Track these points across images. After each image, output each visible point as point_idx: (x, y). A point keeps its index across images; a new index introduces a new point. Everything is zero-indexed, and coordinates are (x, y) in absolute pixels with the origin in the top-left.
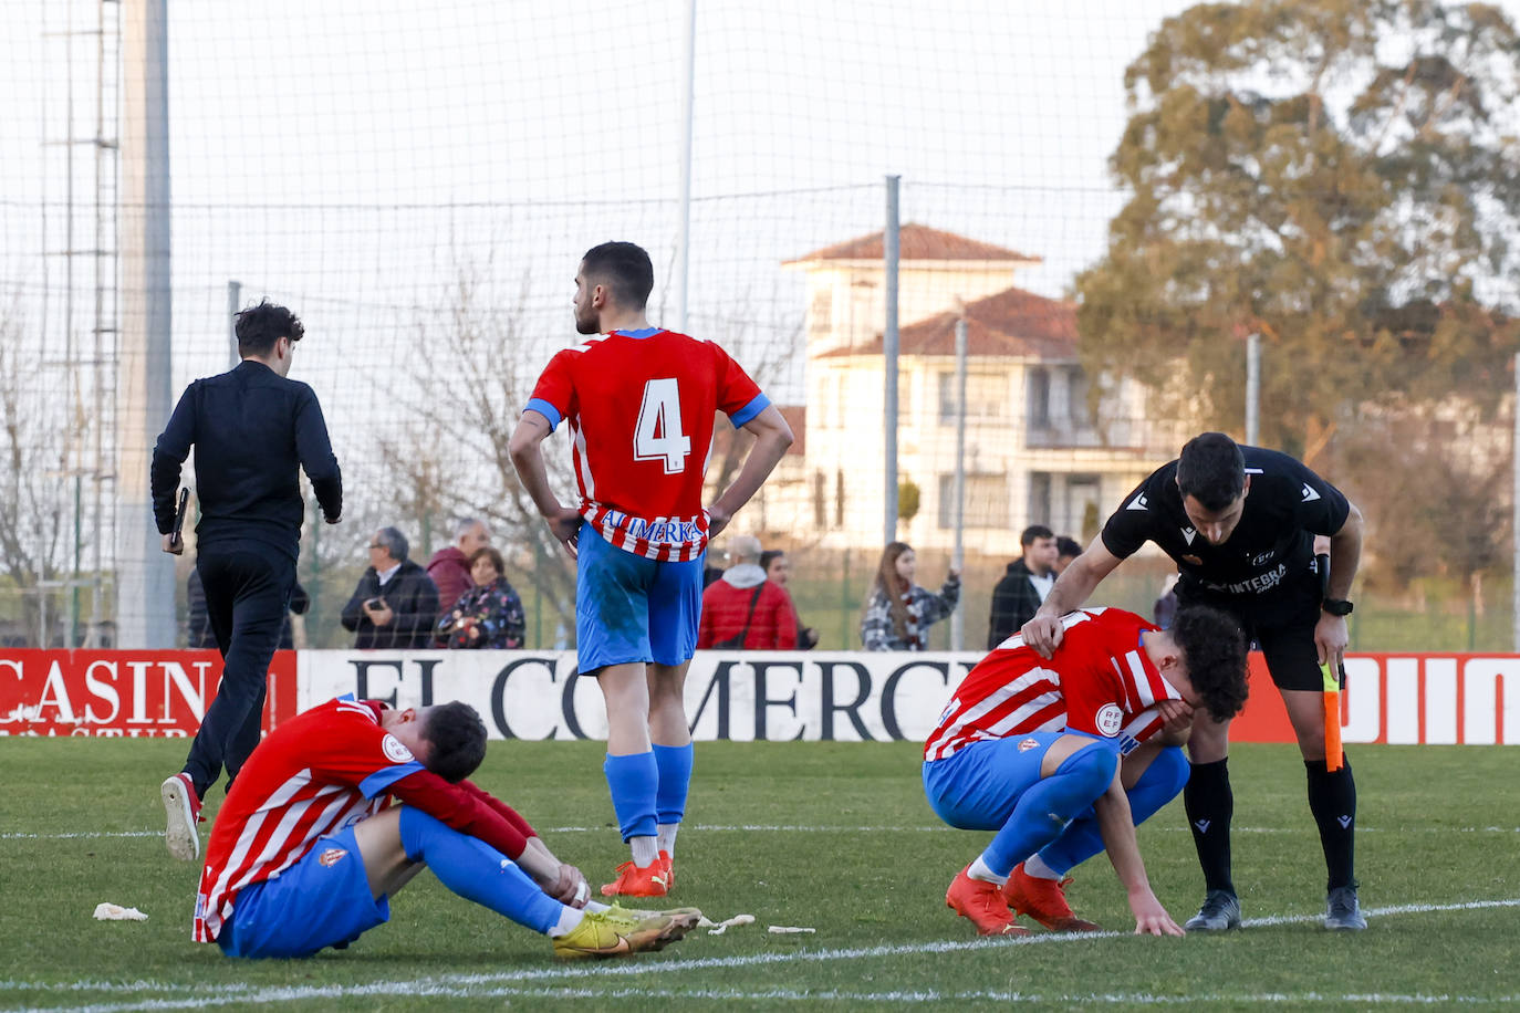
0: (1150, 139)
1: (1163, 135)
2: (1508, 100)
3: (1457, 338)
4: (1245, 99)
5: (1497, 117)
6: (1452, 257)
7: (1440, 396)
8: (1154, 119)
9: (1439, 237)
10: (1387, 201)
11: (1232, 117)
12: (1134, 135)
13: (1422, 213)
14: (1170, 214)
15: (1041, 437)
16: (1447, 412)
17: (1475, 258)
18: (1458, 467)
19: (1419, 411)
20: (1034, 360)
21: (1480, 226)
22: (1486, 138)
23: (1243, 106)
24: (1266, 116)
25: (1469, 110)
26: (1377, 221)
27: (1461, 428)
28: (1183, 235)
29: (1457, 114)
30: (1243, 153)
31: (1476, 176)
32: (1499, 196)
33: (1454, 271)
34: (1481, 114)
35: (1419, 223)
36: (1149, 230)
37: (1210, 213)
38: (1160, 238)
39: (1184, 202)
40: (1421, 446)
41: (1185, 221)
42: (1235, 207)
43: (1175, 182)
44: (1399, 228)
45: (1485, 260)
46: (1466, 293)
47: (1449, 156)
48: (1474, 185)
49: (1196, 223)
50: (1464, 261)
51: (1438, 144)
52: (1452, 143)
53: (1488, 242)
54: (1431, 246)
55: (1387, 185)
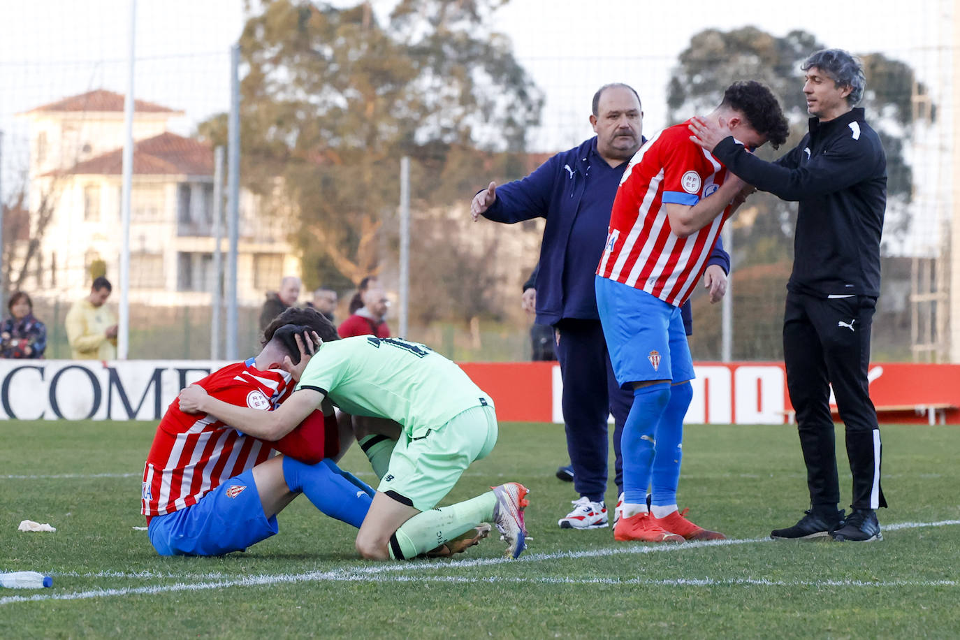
0: (260, 33)
1: (269, 31)
2: (493, 8)
3: (462, 165)
4: (322, 8)
5: (485, 20)
6: (458, 111)
7: (450, 203)
8: (263, 20)
9: (449, 98)
10: (416, 74)
11: (314, 21)
12: (249, 30)
13: (438, 82)
14: (273, 82)
15: (186, 229)
16: (456, 213)
17: (472, 112)
18: (463, 250)
19: (436, 212)
20: (182, 178)
21: (476, 91)
22: (480, 34)
23: (322, 13)
24: (335, 20)
25: (468, 16)
26: (408, 88)
27: (463, 224)
28: (280, 97)
29: (461, 18)
30: (322, 42)
31: (472, 58)
32: (488, 71)
33: (458, 121)
34: (476, 18)
35: (436, 90)
36: (259, 93)
37: (299, 82)
38: (266, 99)
39: (282, 74)
40: (438, 235)
41: (283, 88)
42: (316, 78)
43: (276, 61)
44: (423, 93)
45: (479, 114)
46: (466, 135)
47: (455, 45)
48: (472, 63)
49: (291, 89)
50: (465, 114)
51: (448, 37)
52: (458, 37)
53: (481, 102)
54: (444, 103)
55: (415, 65)
